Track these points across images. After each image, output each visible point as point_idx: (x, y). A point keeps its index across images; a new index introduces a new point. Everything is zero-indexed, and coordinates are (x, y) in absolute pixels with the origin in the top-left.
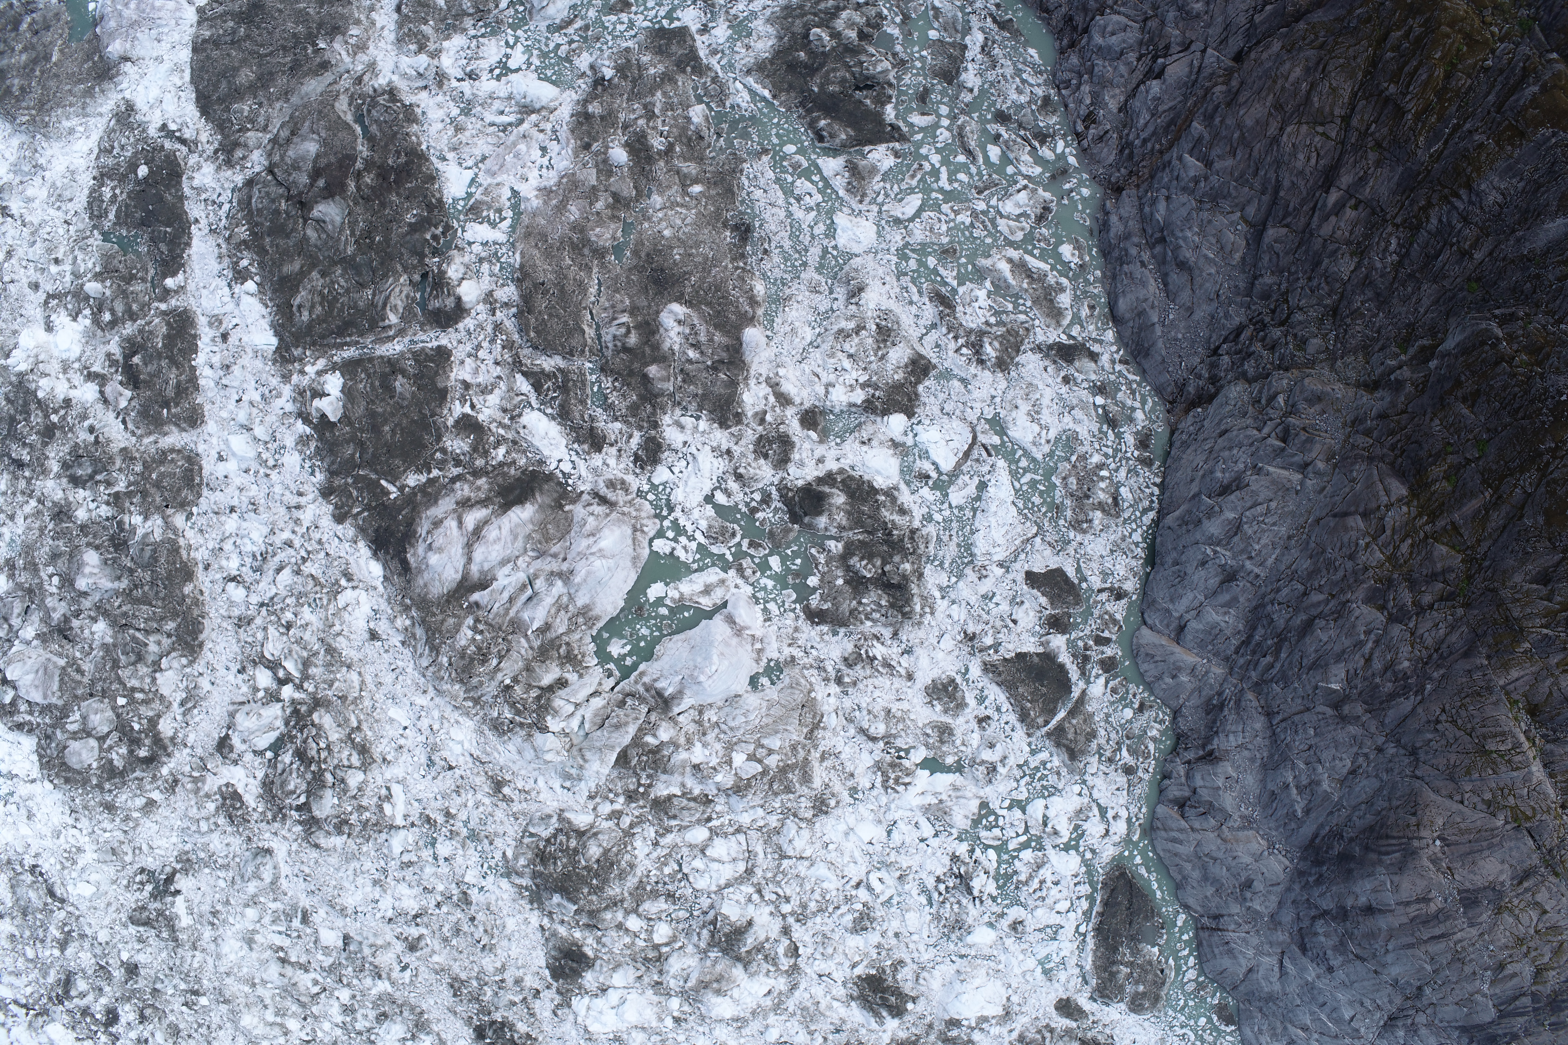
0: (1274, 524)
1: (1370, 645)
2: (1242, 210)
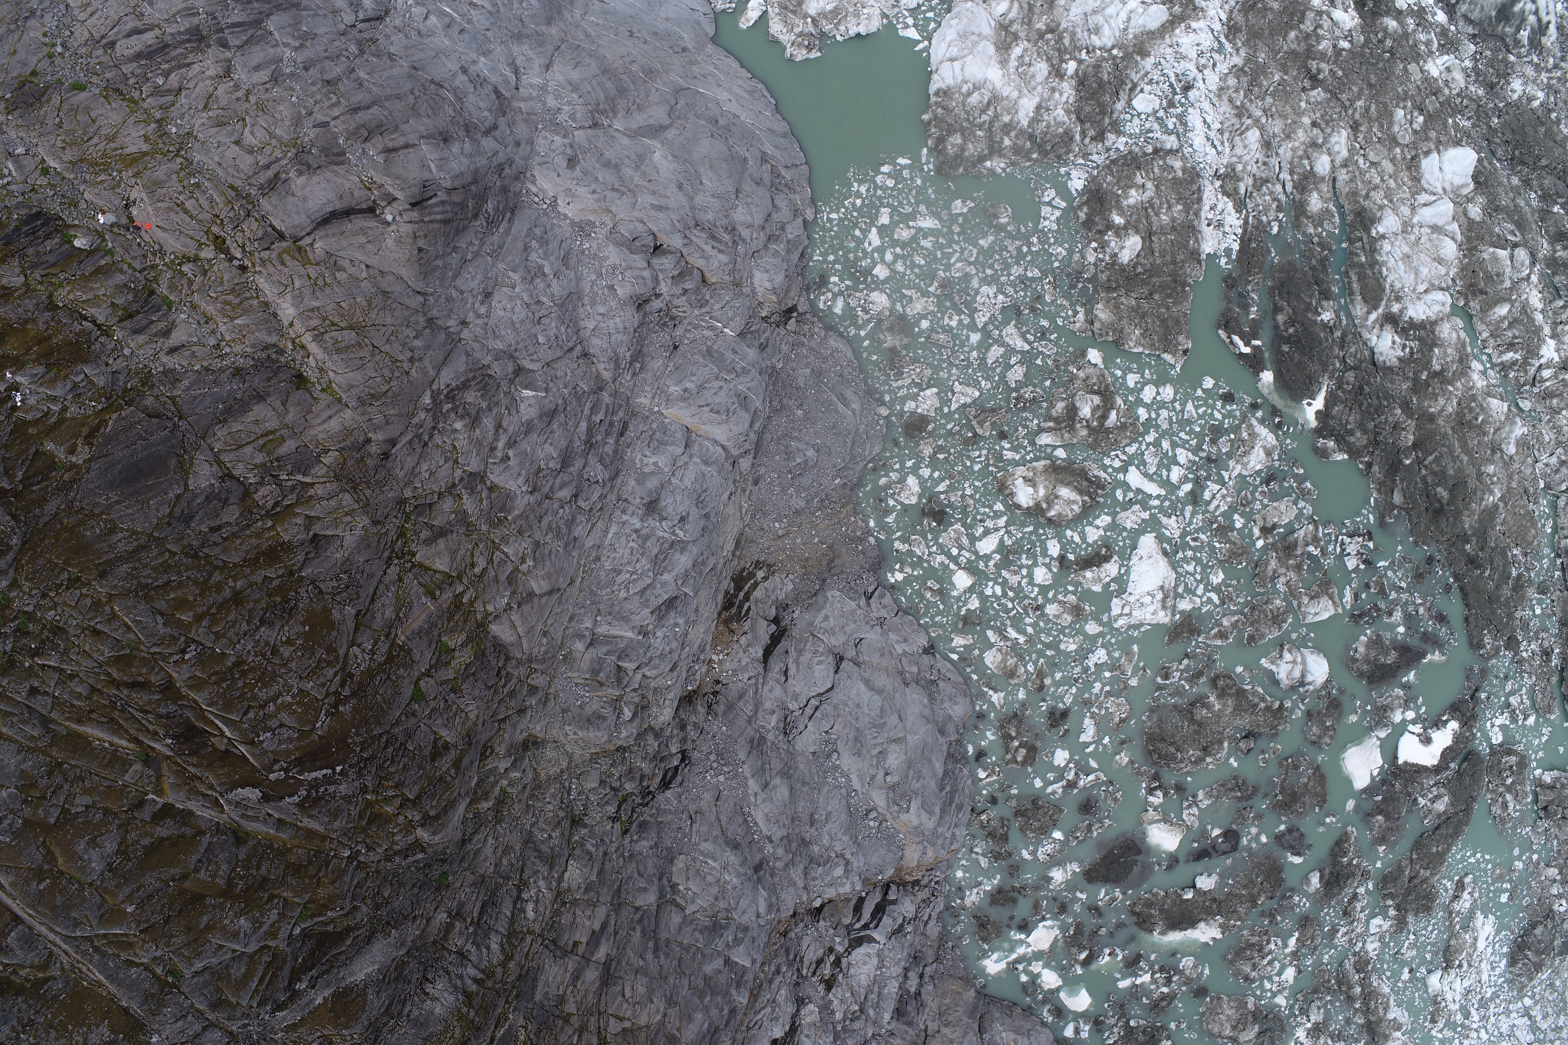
0: (619, 572)
1: (501, 444)
2: (685, 917)
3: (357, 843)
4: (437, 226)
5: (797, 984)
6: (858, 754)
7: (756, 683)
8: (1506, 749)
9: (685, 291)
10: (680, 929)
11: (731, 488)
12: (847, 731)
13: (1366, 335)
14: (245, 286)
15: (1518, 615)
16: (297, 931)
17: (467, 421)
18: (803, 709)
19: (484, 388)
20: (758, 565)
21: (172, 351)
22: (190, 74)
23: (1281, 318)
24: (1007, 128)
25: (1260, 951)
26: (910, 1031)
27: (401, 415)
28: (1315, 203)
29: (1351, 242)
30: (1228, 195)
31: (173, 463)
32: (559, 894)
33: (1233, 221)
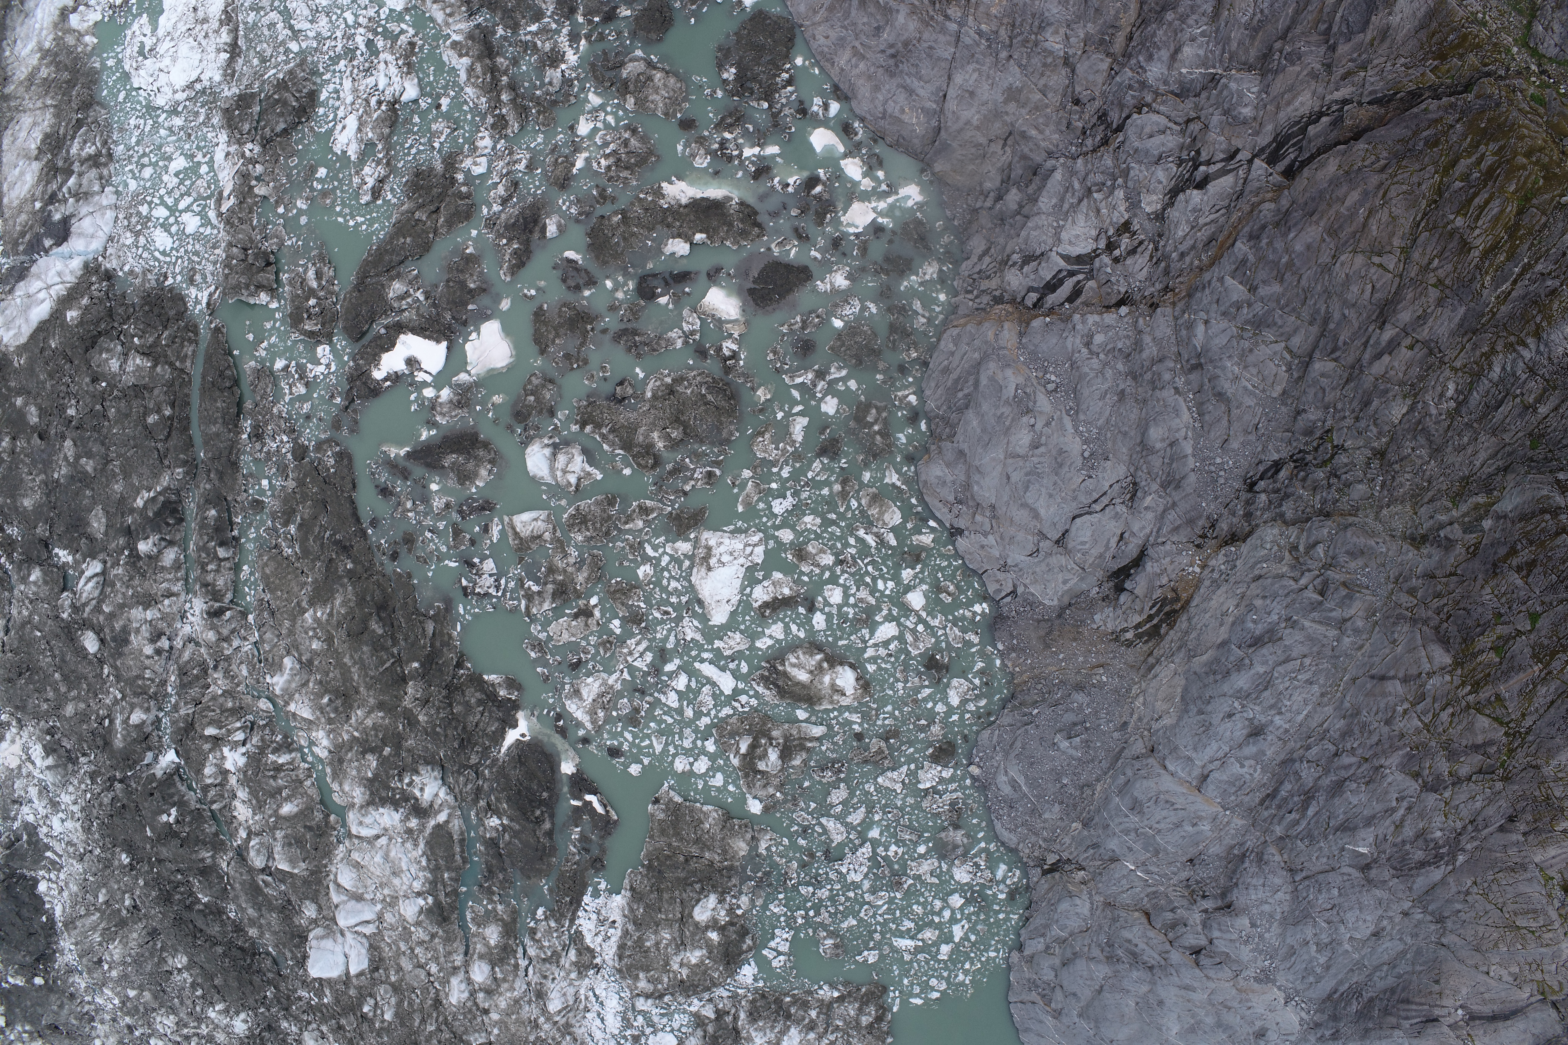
4: (1418, 1001)
5: (1160, 236)
6: (1061, 452)
7: (1157, 537)
8: (315, 338)
9: (1172, 910)
10: (1296, 331)
12: (1068, 475)
13: (450, 799)
15: (291, 484)
17: (1429, 836)
18: (1111, 503)
19: (1404, 860)
20: (1129, 644)
23: (547, 825)
24: (812, 1026)
25: (619, 160)
26: (1026, 150)
27: (1490, 850)
28: (493, 934)
29: (455, 892)
30: (588, 948)
32: (1416, 396)
33: (586, 924)
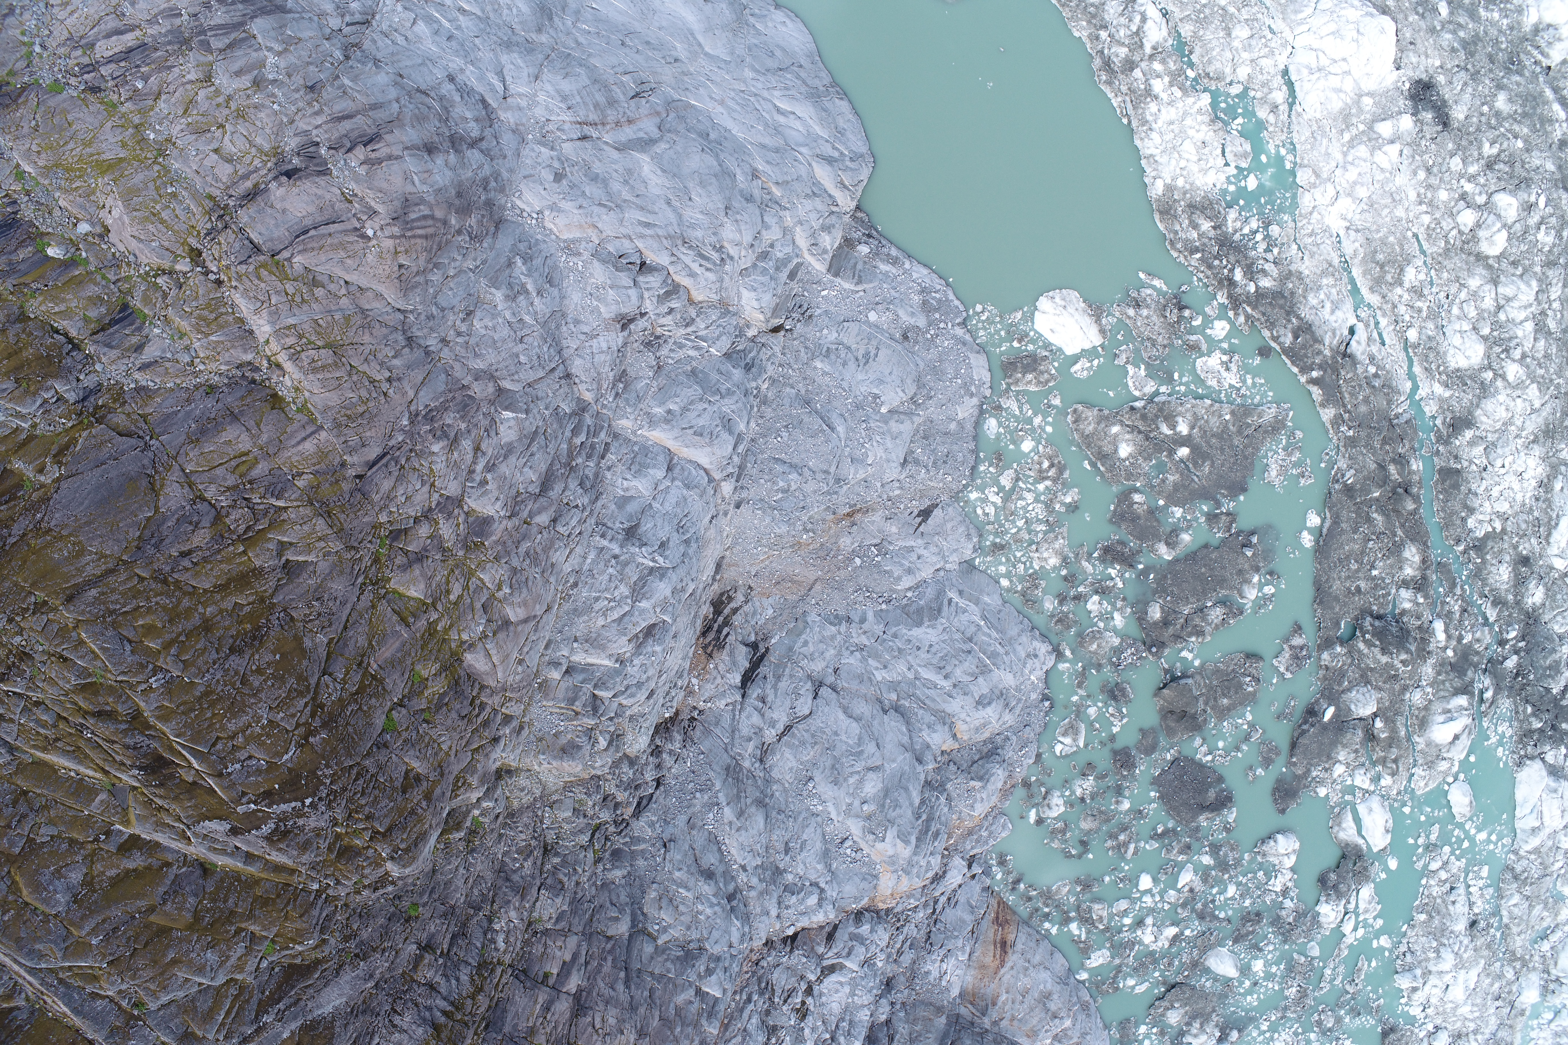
0: (597, 599)
1: (479, 467)
2: (657, 947)
3: (326, 876)
4: (419, 241)
5: (769, 1013)
6: (836, 782)
7: (733, 710)
9: (671, 310)
10: (652, 959)
11: (713, 511)
12: (824, 758)
14: (221, 301)
16: (264, 964)
17: (445, 443)
18: (780, 736)
19: (463, 409)
21: (144, 367)
22: (170, 78)
31: (144, 483)
32: (530, 924)
